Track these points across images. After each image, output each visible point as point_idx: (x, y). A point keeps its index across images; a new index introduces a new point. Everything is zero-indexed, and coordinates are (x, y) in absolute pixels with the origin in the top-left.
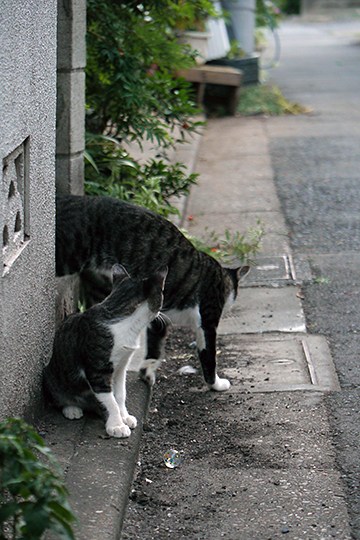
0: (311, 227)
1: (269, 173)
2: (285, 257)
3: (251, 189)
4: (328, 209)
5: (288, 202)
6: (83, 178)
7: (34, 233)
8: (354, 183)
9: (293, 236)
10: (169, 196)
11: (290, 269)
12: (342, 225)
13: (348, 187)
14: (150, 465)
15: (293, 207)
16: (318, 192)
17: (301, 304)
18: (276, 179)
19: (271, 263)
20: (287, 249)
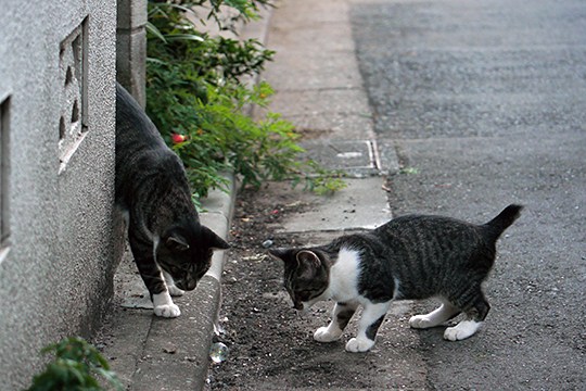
0: (397, 108)
1: (350, 45)
2: (368, 143)
3: (330, 64)
4: (417, 87)
5: (371, 79)
6: (145, 55)
7: (92, 123)
8: (445, 58)
9: (377, 118)
10: (240, 74)
11: (374, 157)
12: (433, 106)
13: (438, 63)
14: (220, 383)
15: (377, 86)
16: (405, 67)
17: (387, 198)
18: (357, 52)
19: (353, 150)
20: (371, 133)
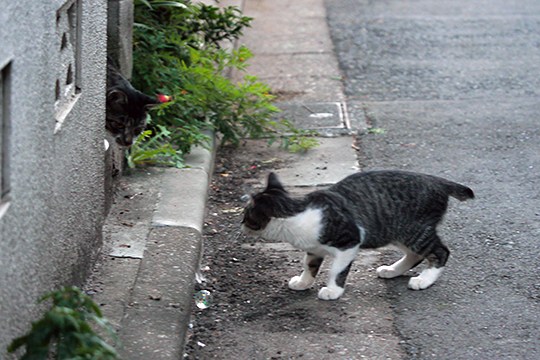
0: (365, 72)
1: (321, 12)
2: (339, 104)
3: (303, 29)
4: (383, 52)
5: (341, 44)
8: (409, 25)
9: (346, 81)
10: (220, 38)
11: (344, 117)
13: (403, 30)
15: (347, 51)
16: (372, 33)
17: (356, 156)
18: (328, 19)
19: (325, 110)
20: (341, 95)
